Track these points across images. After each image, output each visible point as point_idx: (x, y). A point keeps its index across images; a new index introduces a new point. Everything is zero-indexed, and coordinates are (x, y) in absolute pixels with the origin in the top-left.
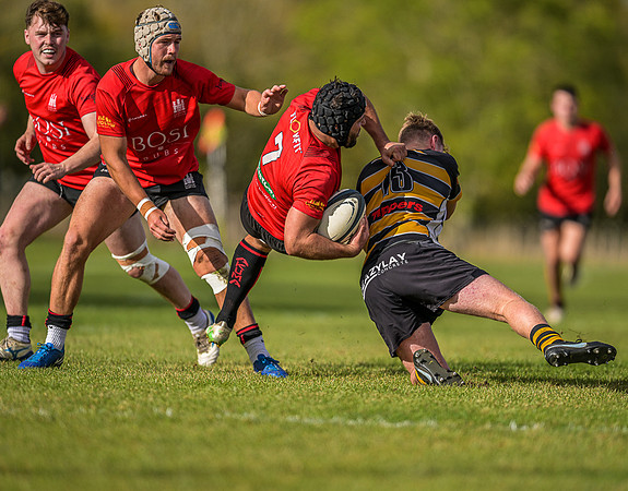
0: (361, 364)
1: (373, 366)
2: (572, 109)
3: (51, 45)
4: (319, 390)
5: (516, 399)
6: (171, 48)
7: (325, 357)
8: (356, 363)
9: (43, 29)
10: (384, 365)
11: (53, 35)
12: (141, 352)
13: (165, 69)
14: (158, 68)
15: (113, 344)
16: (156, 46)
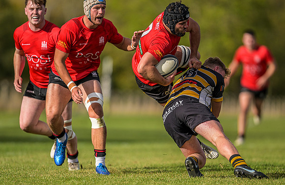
0: (145, 168)
1: (151, 168)
2: (252, 42)
3: (36, 14)
4: (125, 181)
5: (222, 183)
6: (100, 11)
7: (128, 165)
8: (143, 167)
9: (32, 7)
10: (157, 168)
11: (37, 9)
12: (37, 164)
13: (97, 22)
14: (94, 21)
15: (24, 161)
16: (93, 10)
